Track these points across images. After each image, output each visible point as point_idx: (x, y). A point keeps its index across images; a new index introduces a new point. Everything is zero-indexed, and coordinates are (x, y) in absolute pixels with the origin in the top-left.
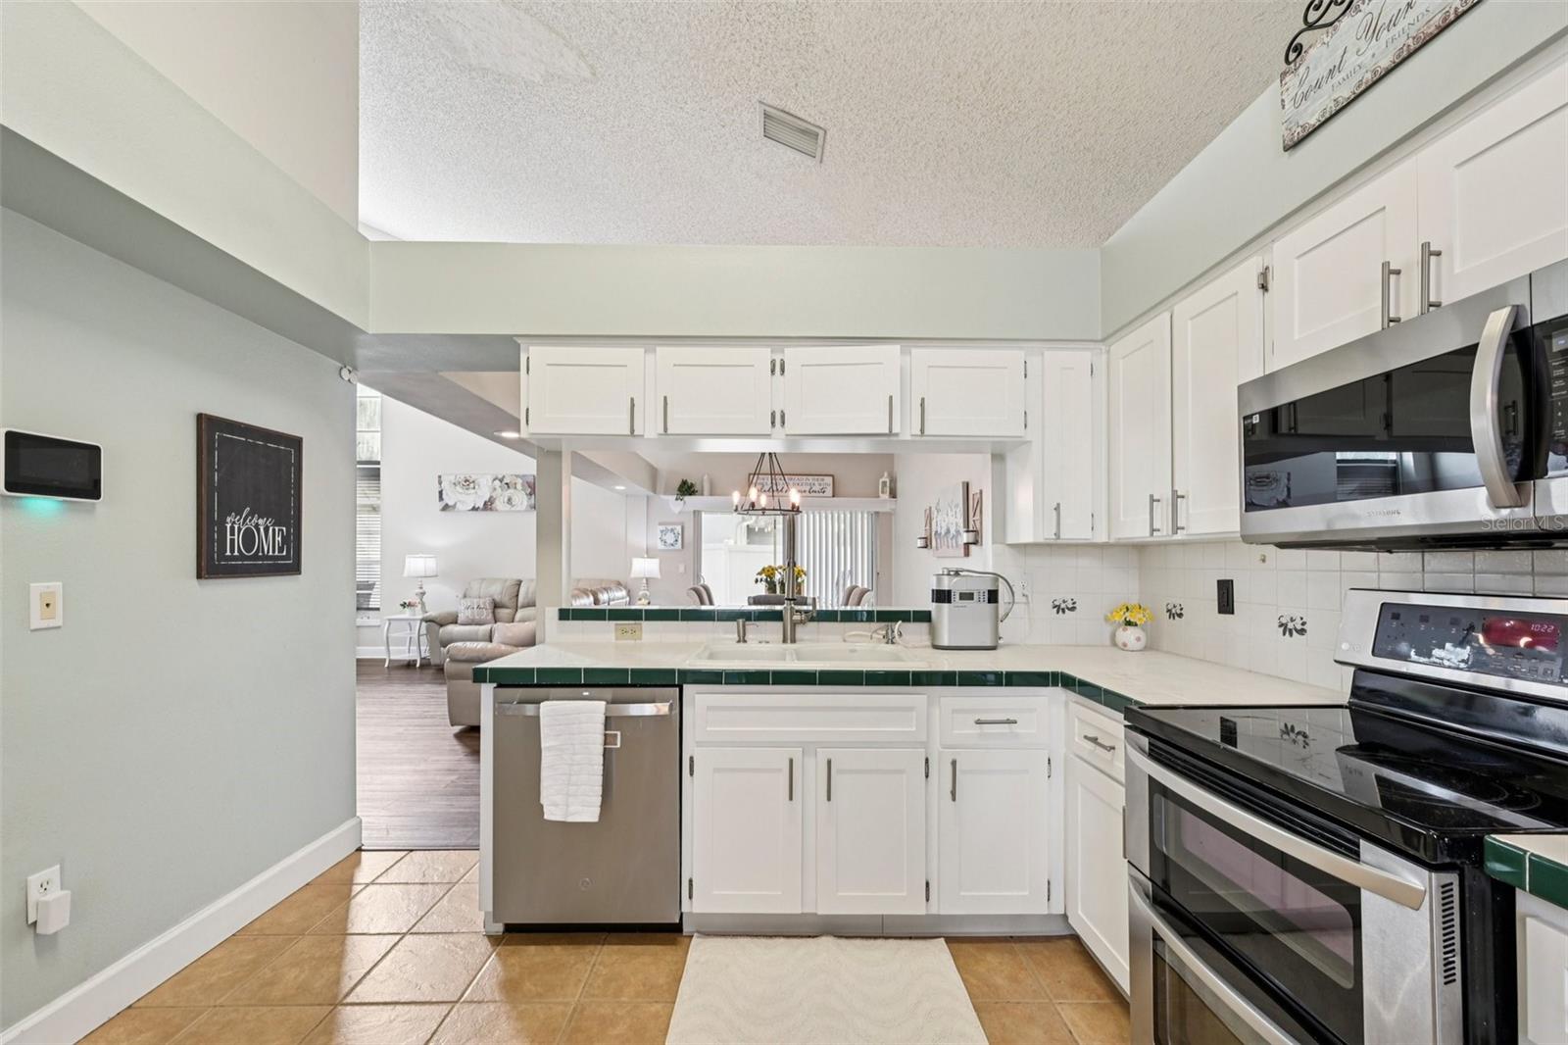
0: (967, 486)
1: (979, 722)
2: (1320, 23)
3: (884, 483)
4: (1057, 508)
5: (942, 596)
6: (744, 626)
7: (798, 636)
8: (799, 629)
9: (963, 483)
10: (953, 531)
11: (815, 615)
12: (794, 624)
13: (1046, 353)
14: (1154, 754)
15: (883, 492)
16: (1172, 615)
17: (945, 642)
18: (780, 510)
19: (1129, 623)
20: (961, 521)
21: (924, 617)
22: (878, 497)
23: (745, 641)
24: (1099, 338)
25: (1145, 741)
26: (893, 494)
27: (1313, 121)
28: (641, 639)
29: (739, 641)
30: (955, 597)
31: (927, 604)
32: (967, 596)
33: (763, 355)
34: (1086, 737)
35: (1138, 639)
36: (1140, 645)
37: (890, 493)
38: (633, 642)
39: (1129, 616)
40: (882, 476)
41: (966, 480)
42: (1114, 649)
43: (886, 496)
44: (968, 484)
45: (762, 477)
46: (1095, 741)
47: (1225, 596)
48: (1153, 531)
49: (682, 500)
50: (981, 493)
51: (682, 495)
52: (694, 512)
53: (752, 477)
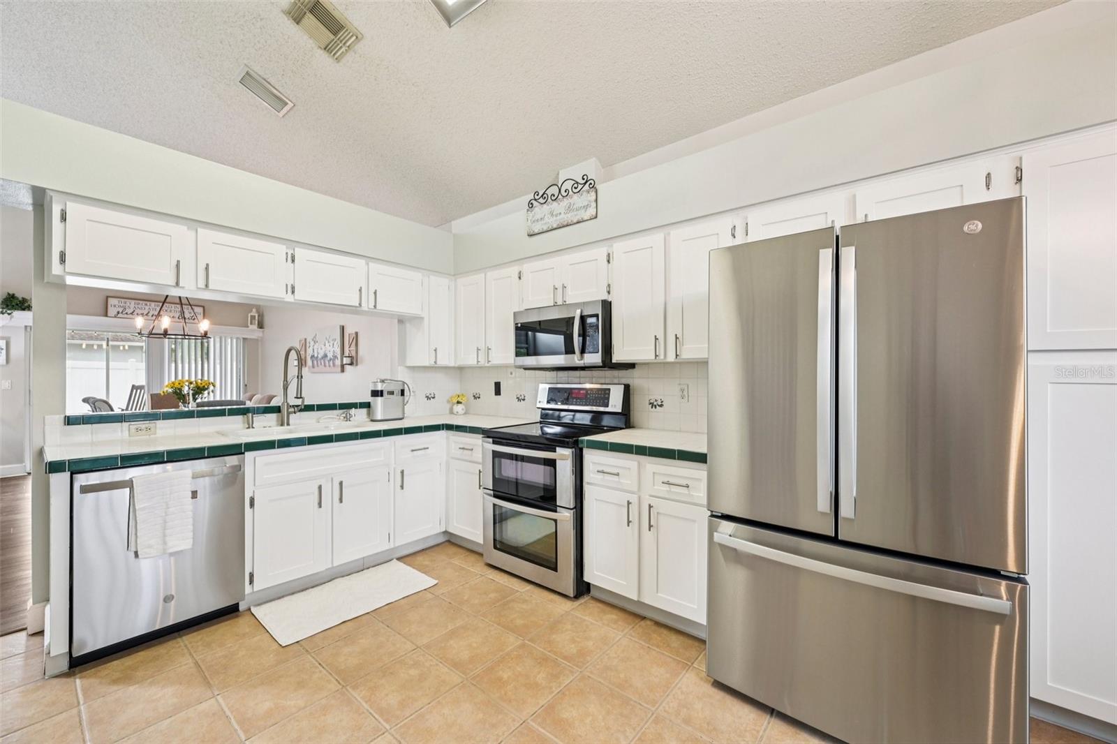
0: (343, 328)
1: (413, 450)
2: (538, 200)
3: (253, 317)
4: (435, 350)
5: (376, 393)
6: (252, 417)
7: (291, 422)
8: (292, 416)
9: (340, 326)
10: (330, 355)
11: (303, 407)
12: (289, 414)
13: (431, 277)
14: (494, 443)
15: (251, 324)
16: (475, 397)
17: (379, 418)
18: (184, 335)
19: (458, 402)
20: (338, 351)
21: (367, 405)
22: (248, 327)
23: (253, 427)
24: (453, 274)
25: (491, 440)
26: (261, 326)
27: (536, 231)
28: (155, 434)
29: (249, 428)
30: (385, 393)
31: (368, 398)
32: (391, 393)
33: (281, 249)
34: (460, 448)
35: (463, 409)
36: (463, 412)
37: (258, 324)
38: (148, 436)
39: (460, 400)
40: (251, 311)
41: (342, 324)
42: (453, 416)
43: (255, 327)
44: (343, 327)
45: (123, 300)
46: (463, 448)
47: (498, 389)
48: (478, 362)
49: (9, 314)
50: (357, 333)
51: (9, 309)
52: (26, 327)
53: (110, 300)
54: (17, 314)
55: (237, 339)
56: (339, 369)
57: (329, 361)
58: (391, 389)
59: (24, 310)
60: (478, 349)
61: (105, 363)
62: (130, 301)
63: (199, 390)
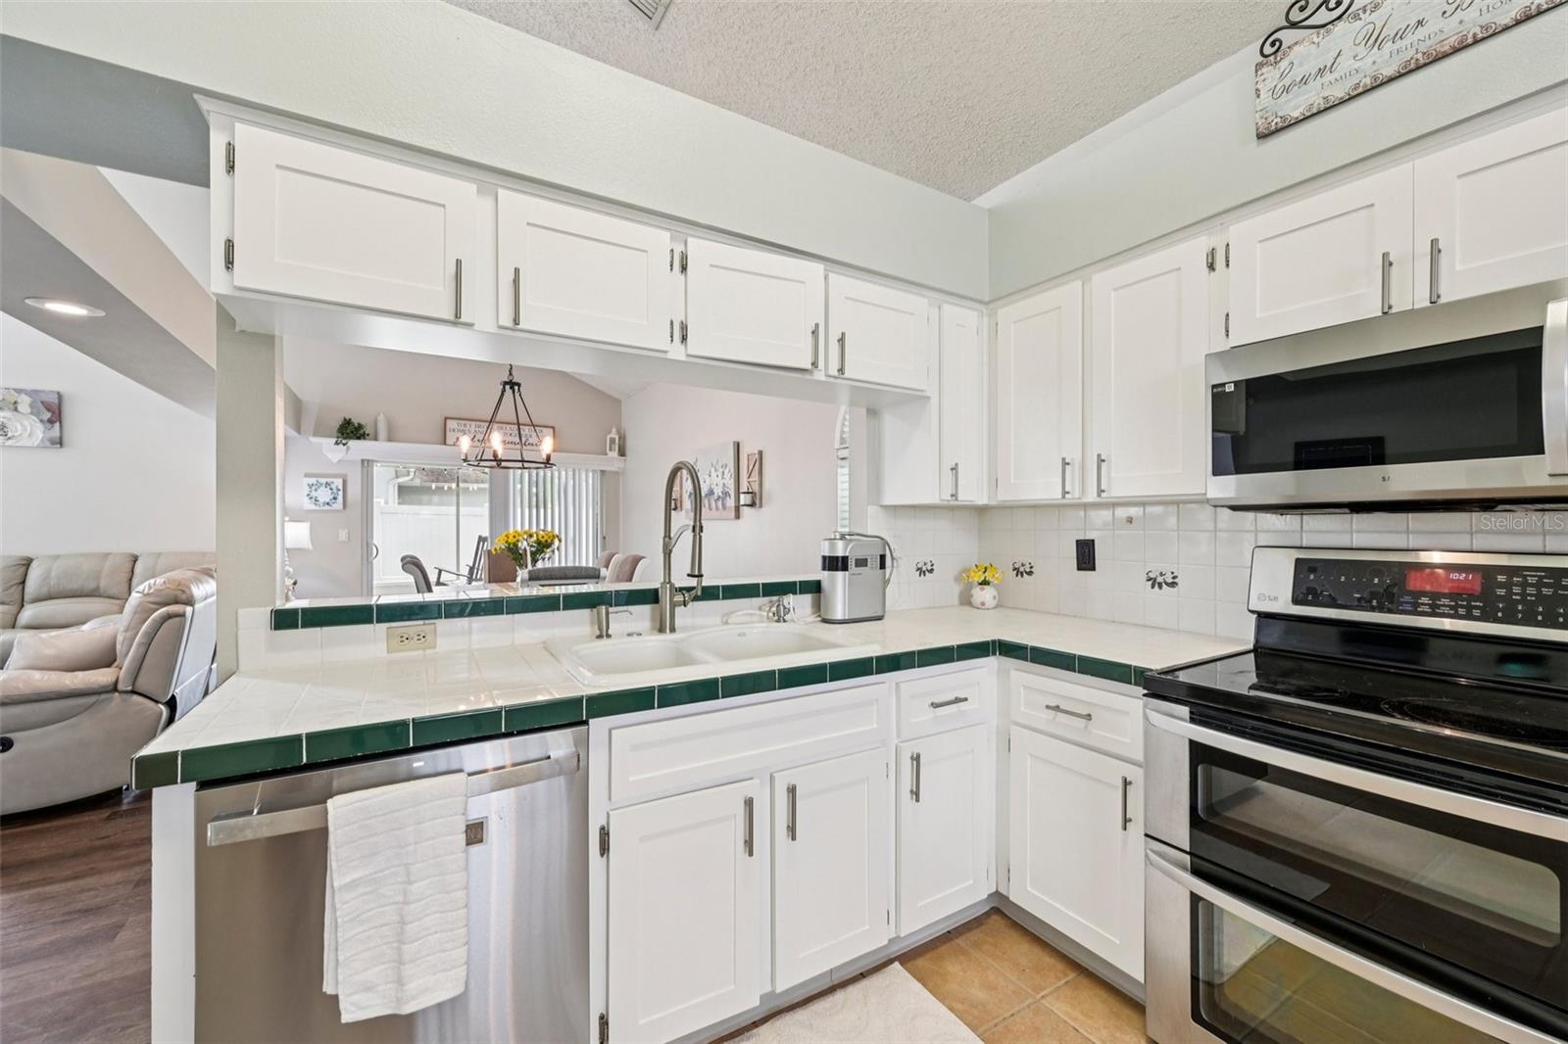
0: (737, 446)
1: (935, 705)
2: (1304, 24)
3: (612, 441)
5: (834, 564)
6: (607, 614)
7: (678, 622)
8: (679, 610)
9: (734, 442)
10: (718, 491)
11: (699, 593)
12: (673, 606)
13: (946, 307)
14: (1194, 719)
15: (611, 450)
16: (1018, 572)
17: (839, 616)
18: (522, 461)
19: (985, 583)
20: (731, 484)
21: (815, 588)
22: (606, 454)
23: (608, 636)
24: (987, 299)
25: (1184, 711)
26: (622, 453)
27: (1296, 114)
28: (435, 647)
29: (600, 637)
30: (851, 563)
31: (816, 574)
32: (862, 563)
33: (659, 241)
34: (1048, 707)
35: (994, 598)
36: (994, 603)
37: (619, 450)
38: (420, 652)
40: (610, 432)
41: (737, 440)
42: (967, 608)
43: (615, 454)
44: (738, 444)
45: (463, 422)
46: (1057, 708)
47: (1086, 555)
48: (1065, 493)
49: (344, 445)
50: (761, 453)
51: (345, 438)
52: (363, 461)
53: (449, 422)
54: (353, 443)
55: (594, 471)
56: (733, 514)
57: (716, 501)
58: (860, 555)
59: (359, 438)
60: (1065, 463)
61: (454, 508)
62: (470, 422)
63: (543, 546)
